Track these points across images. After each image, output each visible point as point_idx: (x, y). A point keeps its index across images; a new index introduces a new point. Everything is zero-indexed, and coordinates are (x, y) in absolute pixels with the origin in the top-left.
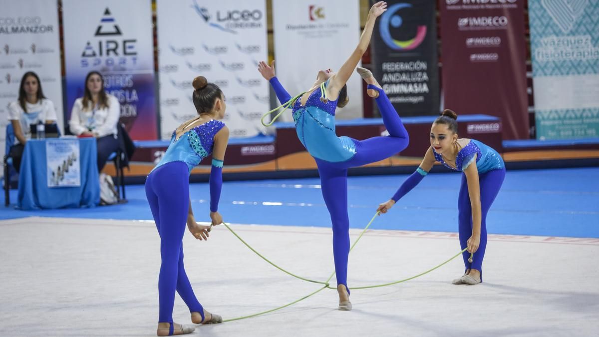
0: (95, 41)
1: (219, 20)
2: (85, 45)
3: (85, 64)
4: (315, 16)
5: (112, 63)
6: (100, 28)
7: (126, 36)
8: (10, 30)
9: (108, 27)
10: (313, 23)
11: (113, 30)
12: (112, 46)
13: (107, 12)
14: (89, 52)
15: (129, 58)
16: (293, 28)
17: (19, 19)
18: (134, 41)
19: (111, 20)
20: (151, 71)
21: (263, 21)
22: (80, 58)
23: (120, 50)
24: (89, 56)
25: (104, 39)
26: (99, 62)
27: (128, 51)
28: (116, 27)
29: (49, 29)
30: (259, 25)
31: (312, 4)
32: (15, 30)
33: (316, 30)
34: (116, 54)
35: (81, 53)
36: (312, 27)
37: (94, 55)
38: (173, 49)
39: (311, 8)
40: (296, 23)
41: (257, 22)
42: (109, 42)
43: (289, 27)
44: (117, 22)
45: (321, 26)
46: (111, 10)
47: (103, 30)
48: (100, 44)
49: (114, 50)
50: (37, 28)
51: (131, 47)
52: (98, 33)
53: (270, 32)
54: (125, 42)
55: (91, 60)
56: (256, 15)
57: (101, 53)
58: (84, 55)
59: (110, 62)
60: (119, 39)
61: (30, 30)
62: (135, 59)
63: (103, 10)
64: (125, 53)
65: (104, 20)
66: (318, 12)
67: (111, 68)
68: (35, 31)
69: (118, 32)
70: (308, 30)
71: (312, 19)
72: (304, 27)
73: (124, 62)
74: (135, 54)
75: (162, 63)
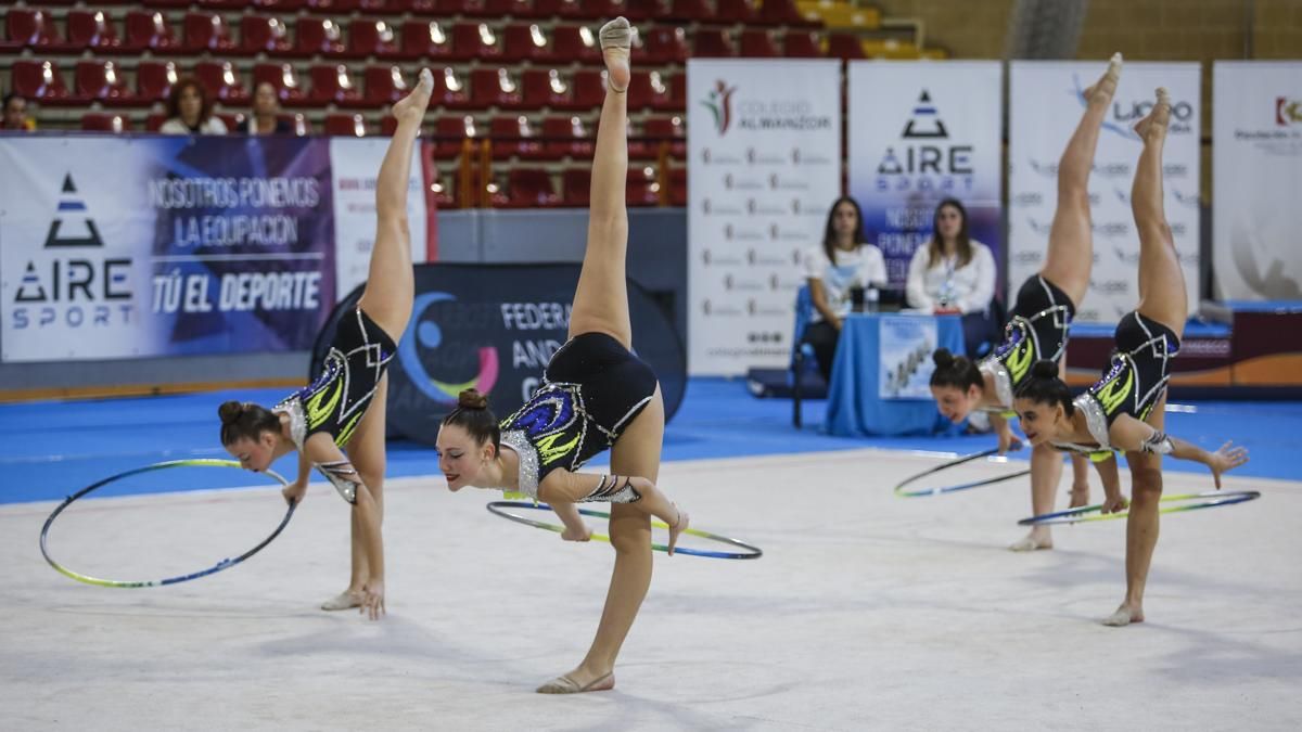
0: (902, 147)
1: (1118, 117)
2: (883, 152)
3: (882, 186)
4: (1286, 118)
5: (930, 186)
6: (911, 124)
7: (955, 139)
8: (757, 122)
9: (925, 124)
10: (1283, 129)
11: (934, 128)
12: (931, 156)
13: (925, 97)
14: (890, 166)
15: (958, 179)
16: (1247, 136)
17: (774, 106)
18: (968, 149)
19: (931, 111)
20: (996, 203)
21: (1195, 122)
22: (873, 175)
23: (944, 164)
24: (890, 172)
25: (917, 144)
26: (906, 183)
27: (958, 165)
28: (940, 124)
29: (824, 123)
30: (1188, 129)
31: (1282, 94)
32: (766, 123)
33: (1287, 141)
34: (937, 170)
35: (876, 165)
36: (1279, 135)
37: (899, 170)
38: (1036, 166)
39: (1280, 102)
40: (1252, 128)
41: (1183, 124)
42: (925, 149)
43: (1239, 134)
44: (943, 116)
45: (1296, 135)
46: (932, 94)
47: (916, 129)
48: (911, 152)
49: (934, 164)
50: (802, 120)
51: (963, 160)
52: (908, 133)
53: (1206, 142)
54: (953, 150)
55: (893, 180)
56: (1183, 112)
57: (911, 168)
58: (882, 170)
59: (925, 184)
60: (943, 145)
61: (791, 123)
62: (968, 181)
63: (918, 94)
64: (953, 170)
65: (919, 111)
66: (1292, 112)
67: (927, 194)
68: (801, 127)
69: (942, 133)
70: (1275, 141)
71: (1280, 121)
72: (1264, 135)
73: (949, 184)
74: (968, 171)
75: (1016, 188)
